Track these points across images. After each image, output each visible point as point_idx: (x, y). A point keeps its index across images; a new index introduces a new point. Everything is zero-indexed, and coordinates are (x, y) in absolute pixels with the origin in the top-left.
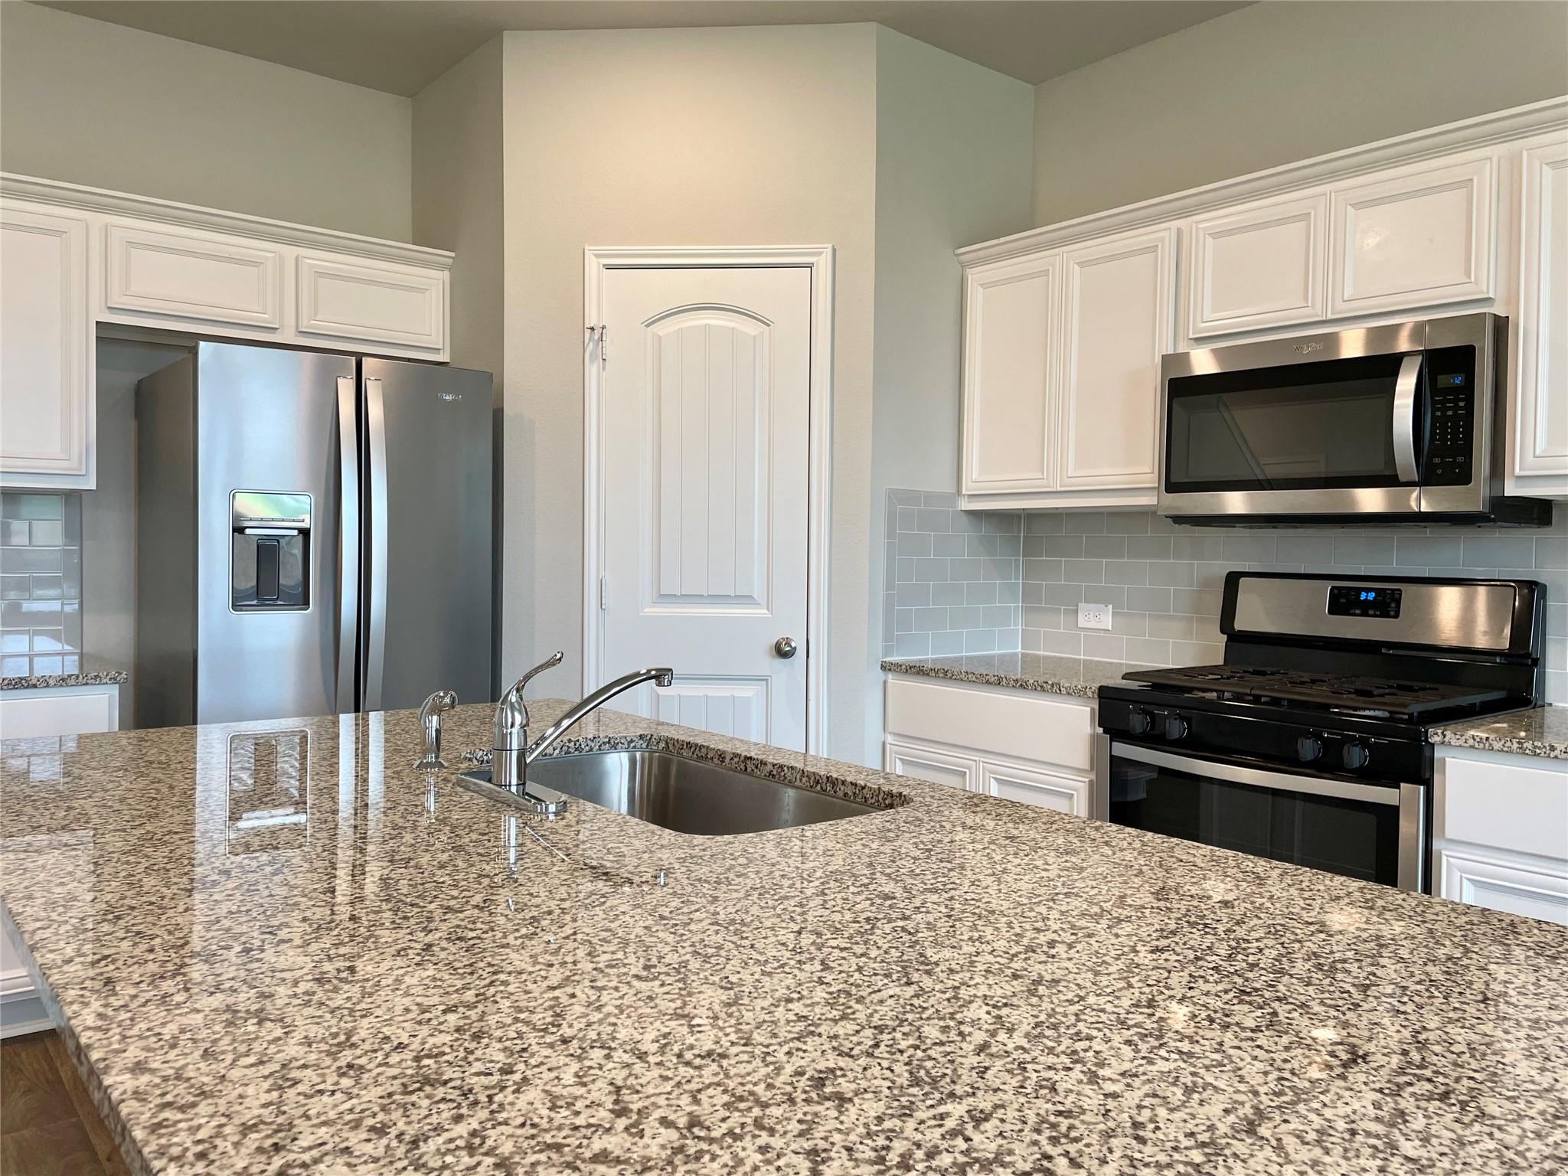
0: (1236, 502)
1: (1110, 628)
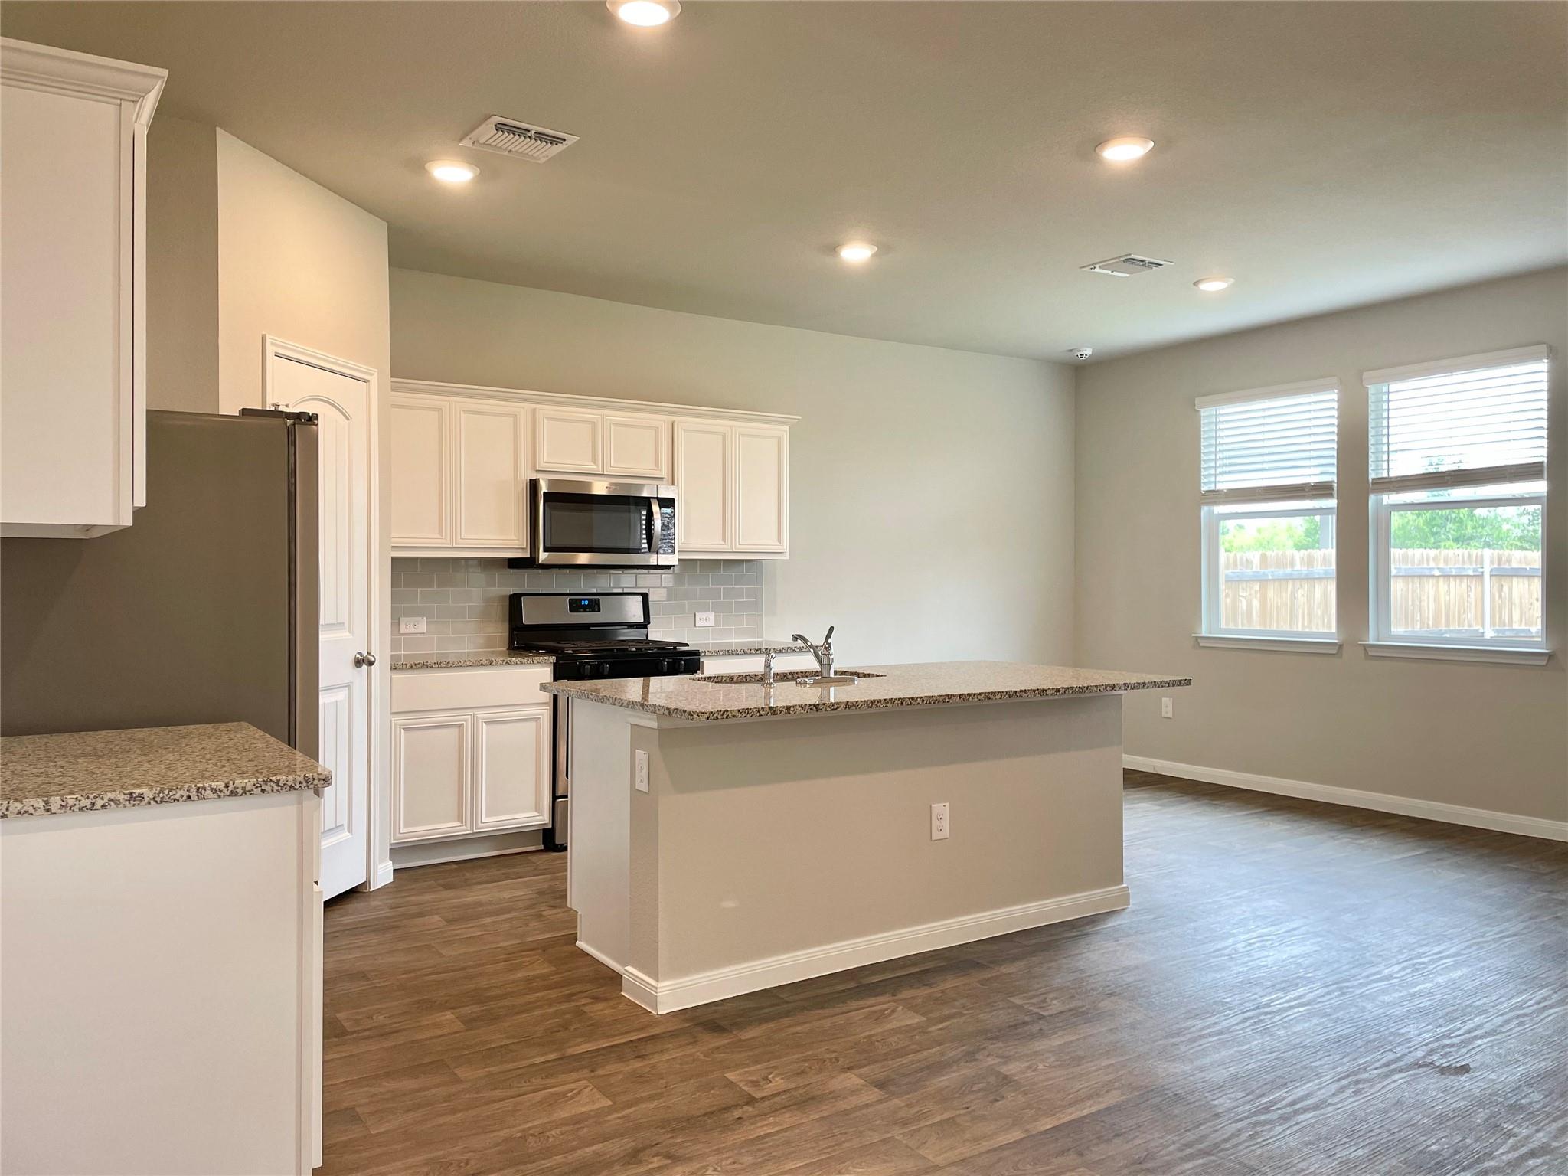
1: (425, 632)
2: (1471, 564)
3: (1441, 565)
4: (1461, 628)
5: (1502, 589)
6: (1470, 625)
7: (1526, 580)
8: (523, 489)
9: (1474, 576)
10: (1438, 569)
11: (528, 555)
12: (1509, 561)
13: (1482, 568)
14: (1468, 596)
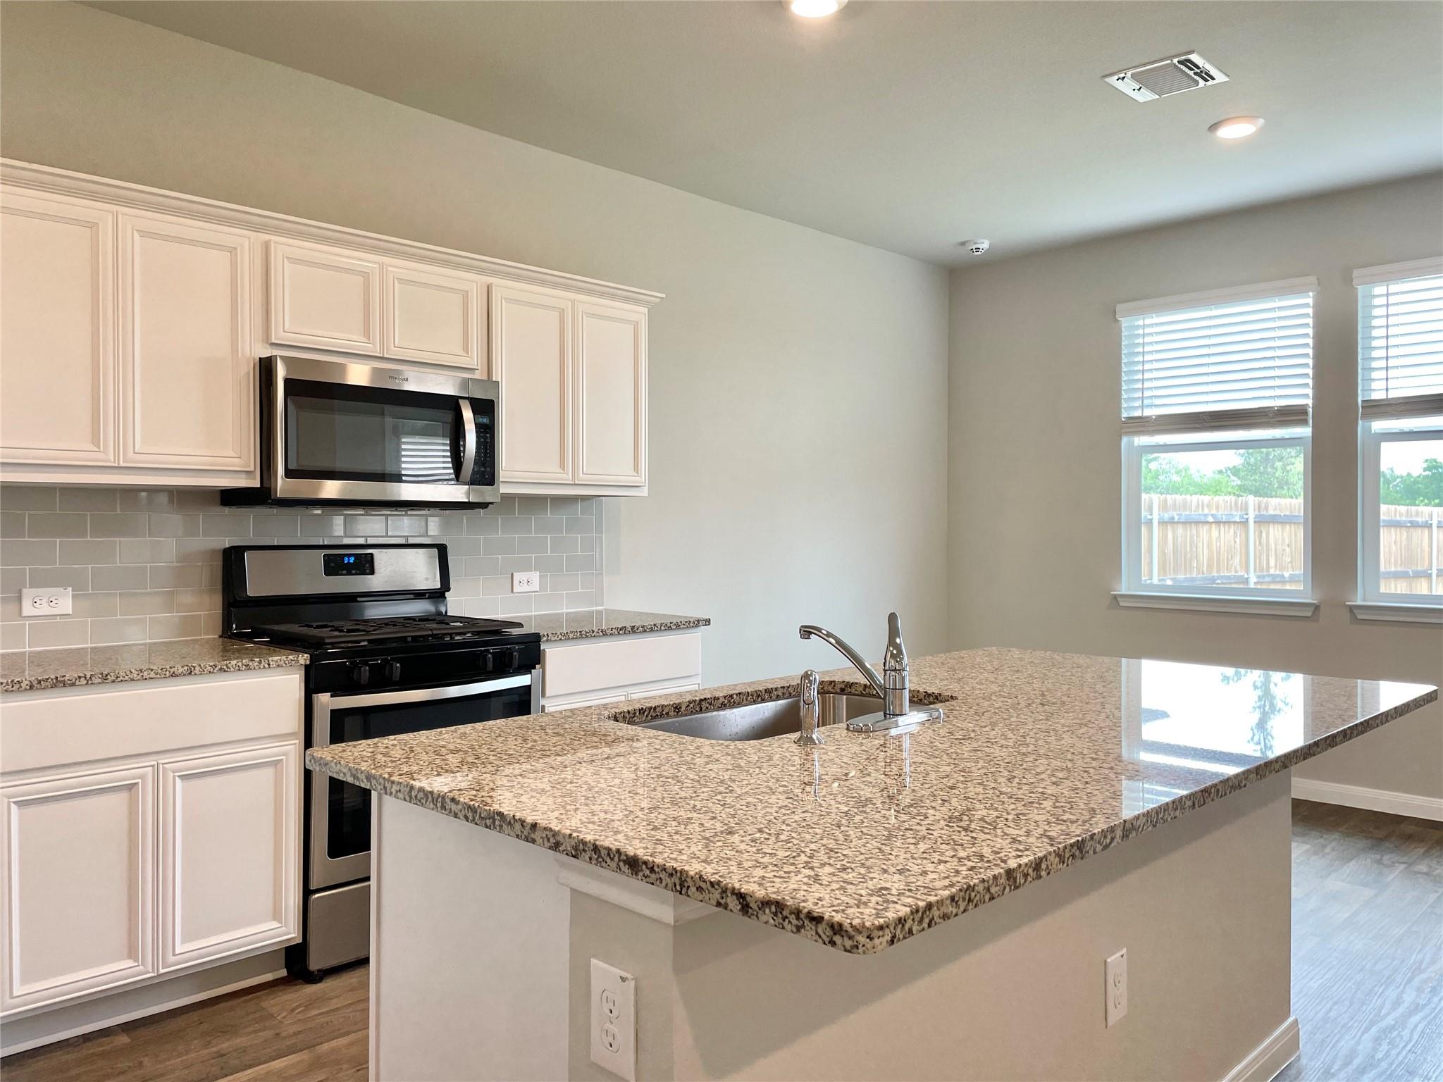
0: (331, 489)
1: (71, 613)
2: (1237, 510)
3: (1214, 512)
4: (1229, 574)
5: (1261, 535)
6: (1236, 571)
7: (1280, 527)
8: (249, 373)
9: (1240, 522)
10: (1212, 515)
11: (256, 483)
12: (1266, 508)
13: (1247, 514)
14: (1235, 542)
